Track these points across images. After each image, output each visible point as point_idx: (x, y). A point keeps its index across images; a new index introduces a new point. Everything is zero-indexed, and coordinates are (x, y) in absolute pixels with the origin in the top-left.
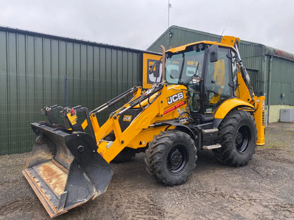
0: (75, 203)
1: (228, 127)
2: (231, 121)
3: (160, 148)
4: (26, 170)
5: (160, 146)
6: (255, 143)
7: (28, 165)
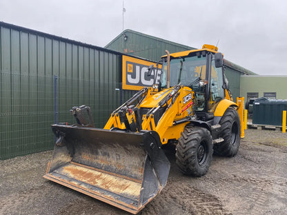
0: (147, 199)
1: (226, 123)
2: (228, 118)
3: (193, 144)
4: (48, 175)
5: (192, 142)
6: (240, 136)
7: (48, 169)
